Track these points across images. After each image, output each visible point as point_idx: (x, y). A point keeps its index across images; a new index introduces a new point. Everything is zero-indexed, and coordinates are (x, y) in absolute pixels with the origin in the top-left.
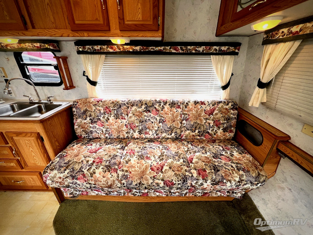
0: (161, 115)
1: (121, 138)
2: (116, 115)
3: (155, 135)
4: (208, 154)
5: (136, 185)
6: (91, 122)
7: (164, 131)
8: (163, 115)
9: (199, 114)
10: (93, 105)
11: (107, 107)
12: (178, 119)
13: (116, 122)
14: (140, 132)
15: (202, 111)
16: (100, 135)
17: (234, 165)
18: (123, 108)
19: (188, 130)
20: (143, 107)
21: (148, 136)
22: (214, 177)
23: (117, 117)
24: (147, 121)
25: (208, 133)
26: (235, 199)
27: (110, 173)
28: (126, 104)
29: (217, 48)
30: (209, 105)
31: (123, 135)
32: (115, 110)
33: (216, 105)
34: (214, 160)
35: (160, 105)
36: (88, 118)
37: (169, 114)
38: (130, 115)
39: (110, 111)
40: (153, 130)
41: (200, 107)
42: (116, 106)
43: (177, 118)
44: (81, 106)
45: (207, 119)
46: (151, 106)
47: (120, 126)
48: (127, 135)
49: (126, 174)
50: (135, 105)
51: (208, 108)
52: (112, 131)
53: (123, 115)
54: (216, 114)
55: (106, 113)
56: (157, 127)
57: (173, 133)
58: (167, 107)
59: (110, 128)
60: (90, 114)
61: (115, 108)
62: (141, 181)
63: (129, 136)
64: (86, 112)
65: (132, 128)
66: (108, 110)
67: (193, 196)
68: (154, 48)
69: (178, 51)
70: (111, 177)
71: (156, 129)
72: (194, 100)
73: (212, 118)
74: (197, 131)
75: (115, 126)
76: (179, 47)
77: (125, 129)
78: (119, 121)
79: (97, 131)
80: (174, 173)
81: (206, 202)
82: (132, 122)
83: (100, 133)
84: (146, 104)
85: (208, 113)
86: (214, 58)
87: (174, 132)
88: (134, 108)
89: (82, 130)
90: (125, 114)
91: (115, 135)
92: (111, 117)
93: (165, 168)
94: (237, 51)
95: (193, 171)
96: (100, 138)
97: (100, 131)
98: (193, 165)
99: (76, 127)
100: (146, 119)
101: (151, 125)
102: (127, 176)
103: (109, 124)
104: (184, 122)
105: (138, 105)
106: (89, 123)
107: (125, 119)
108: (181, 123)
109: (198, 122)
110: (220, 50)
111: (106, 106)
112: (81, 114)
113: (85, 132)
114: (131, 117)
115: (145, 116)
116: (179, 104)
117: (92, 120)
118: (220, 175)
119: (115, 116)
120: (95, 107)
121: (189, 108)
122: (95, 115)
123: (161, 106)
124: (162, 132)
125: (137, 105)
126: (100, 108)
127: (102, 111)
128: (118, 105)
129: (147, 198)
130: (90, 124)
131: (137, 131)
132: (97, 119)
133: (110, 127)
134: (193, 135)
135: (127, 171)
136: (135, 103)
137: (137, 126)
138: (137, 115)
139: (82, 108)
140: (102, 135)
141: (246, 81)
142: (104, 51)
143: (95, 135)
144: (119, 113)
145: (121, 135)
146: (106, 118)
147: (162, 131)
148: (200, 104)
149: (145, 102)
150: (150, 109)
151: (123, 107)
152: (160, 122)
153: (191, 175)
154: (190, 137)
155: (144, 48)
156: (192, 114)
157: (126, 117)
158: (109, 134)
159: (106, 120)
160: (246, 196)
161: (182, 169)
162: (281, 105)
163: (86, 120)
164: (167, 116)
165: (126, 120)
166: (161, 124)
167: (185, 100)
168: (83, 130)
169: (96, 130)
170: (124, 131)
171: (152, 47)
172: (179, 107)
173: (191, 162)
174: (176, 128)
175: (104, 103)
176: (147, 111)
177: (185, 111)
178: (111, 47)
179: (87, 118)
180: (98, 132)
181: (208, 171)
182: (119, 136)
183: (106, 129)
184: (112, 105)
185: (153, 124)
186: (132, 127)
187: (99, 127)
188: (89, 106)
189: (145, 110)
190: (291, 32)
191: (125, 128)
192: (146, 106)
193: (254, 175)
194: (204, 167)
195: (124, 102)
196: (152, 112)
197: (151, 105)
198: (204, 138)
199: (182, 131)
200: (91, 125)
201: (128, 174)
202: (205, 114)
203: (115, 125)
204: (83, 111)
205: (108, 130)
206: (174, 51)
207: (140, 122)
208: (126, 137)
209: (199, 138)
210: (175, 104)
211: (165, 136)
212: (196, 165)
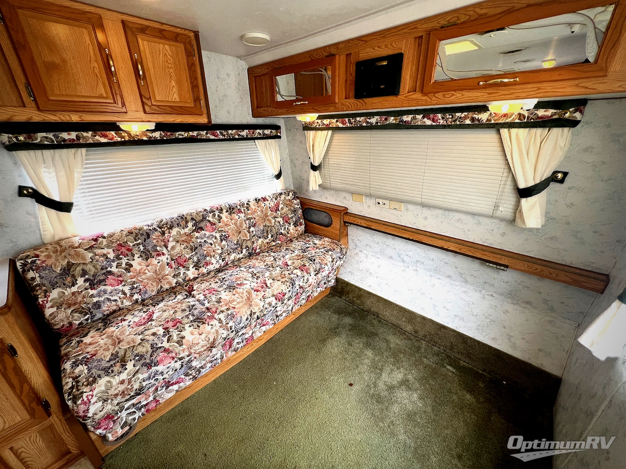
0: (220, 229)
1: (165, 290)
2: (144, 252)
3: (221, 261)
4: (296, 252)
5: (247, 319)
6: (90, 284)
7: (232, 251)
8: (222, 229)
9: (265, 214)
10: (86, 250)
11: (120, 245)
12: (244, 227)
13: (147, 266)
14: (197, 266)
15: (267, 209)
16: (119, 303)
17: (322, 250)
18: (155, 237)
19: (260, 238)
20: (190, 224)
21: (211, 267)
22: (314, 266)
23: (147, 255)
24: (203, 244)
25: (281, 234)
26: (332, 287)
27: (207, 325)
28: (157, 228)
29: (261, 131)
30: (272, 199)
31: (169, 283)
32: (139, 244)
33: (278, 199)
34: (305, 254)
35: (214, 215)
36: (80, 281)
37: (231, 224)
38: (170, 245)
39: (129, 250)
40: (216, 255)
41: (263, 205)
42: (139, 236)
43: (242, 227)
44: (49, 262)
45: (275, 217)
46: (202, 221)
47: (159, 270)
48: (175, 280)
49: (229, 312)
50: (175, 225)
51: (272, 204)
52: (145, 285)
53: (158, 248)
54: (282, 209)
55: (121, 256)
56: (220, 248)
57: (244, 250)
58: (224, 215)
59: (138, 281)
60: (83, 270)
61: (138, 242)
62: (251, 311)
63: (180, 280)
64: (69, 270)
65: (181, 265)
66: (123, 250)
67: (299, 306)
68: (183, 133)
69: (217, 136)
70: (212, 328)
71: (220, 251)
72: (254, 198)
73: (279, 214)
74: (270, 236)
75: (149, 273)
76: (218, 132)
77: (170, 272)
78: (154, 261)
79: (110, 297)
80: (280, 282)
81: (311, 308)
82: (178, 255)
83: (118, 299)
84: (193, 219)
85: (273, 210)
86: (260, 143)
87: (244, 247)
88: (174, 231)
89: (69, 311)
90: (162, 246)
91: (152, 290)
92: (134, 260)
93: (268, 283)
94: (279, 134)
95: (295, 271)
96: (120, 309)
97: (118, 295)
98: (291, 267)
99: (48, 312)
100: (201, 242)
101: (210, 249)
102: (232, 314)
103: (135, 274)
104: (252, 229)
105: (180, 225)
106: (86, 289)
107: (163, 254)
108: (249, 232)
109: (268, 224)
110: (264, 134)
111: (118, 242)
112: (56, 277)
113: (81, 313)
114: (173, 248)
115: (197, 238)
116: (239, 207)
117: (92, 281)
118: (318, 263)
119: (143, 255)
120: (90, 253)
121: (252, 209)
122: (96, 268)
123: (216, 217)
124: (229, 254)
125: (178, 224)
126: (105, 251)
127: (111, 255)
128: (142, 234)
129: (252, 345)
130: (89, 290)
131: (191, 266)
132: (104, 273)
133: (139, 278)
134: (267, 243)
135: (228, 309)
136: (174, 223)
137: (190, 258)
138: (183, 241)
139: (56, 265)
140: (125, 301)
141: (295, 166)
142: (88, 142)
143: (106, 308)
144: (150, 248)
145: (165, 284)
146: (124, 265)
147: (229, 252)
148: (263, 201)
149: (190, 217)
150: (202, 225)
151: (154, 235)
152: (222, 240)
153: (296, 276)
154: (265, 246)
155: (167, 135)
156: (258, 215)
157: (165, 251)
158: (140, 292)
159: (126, 269)
160: (338, 280)
161: (285, 275)
162: (335, 183)
163: (77, 286)
164: (228, 228)
165: (167, 256)
166: (224, 242)
167: (243, 200)
168: (72, 311)
169: (108, 297)
170: (168, 275)
171: (180, 133)
172: (240, 211)
173: (288, 265)
174: (245, 241)
175: (111, 239)
176: (198, 229)
177: (248, 214)
178: (101, 134)
179: (76, 280)
180: (112, 298)
181: (307, 265)
182: (161, 287)
183: (130, 286)
184: (131, 238)
185: (213, 245)
186: (182, 263)
187: (113, 288)
188: (76, 254)
189: (194, 228)
190: (324, 124)
191: (169, 269)
192: (194, 222)
193: (339, 251)
194: (303, 263)
195: (153, 227)
196: (207, 229)
197: (201, 218)
198: (280, 242)
199: (253, 243)
200: (91, 292)
201: (232, 311)
202: (272, 211)
203: (147, 271)
204: (61, 270)
205: (135, 286)
206: (212, 137)
207: (192, 250)
208: (174, 285)
209: (274, 244)
210: (233, 209)
211: (235, 258)
212: (294, 265)
